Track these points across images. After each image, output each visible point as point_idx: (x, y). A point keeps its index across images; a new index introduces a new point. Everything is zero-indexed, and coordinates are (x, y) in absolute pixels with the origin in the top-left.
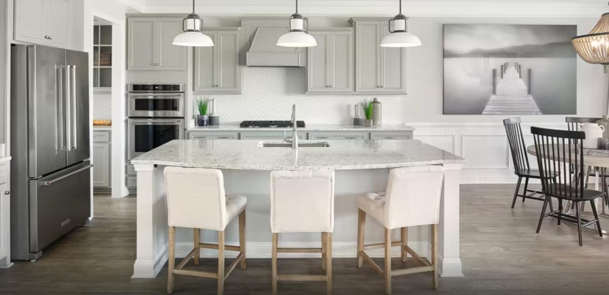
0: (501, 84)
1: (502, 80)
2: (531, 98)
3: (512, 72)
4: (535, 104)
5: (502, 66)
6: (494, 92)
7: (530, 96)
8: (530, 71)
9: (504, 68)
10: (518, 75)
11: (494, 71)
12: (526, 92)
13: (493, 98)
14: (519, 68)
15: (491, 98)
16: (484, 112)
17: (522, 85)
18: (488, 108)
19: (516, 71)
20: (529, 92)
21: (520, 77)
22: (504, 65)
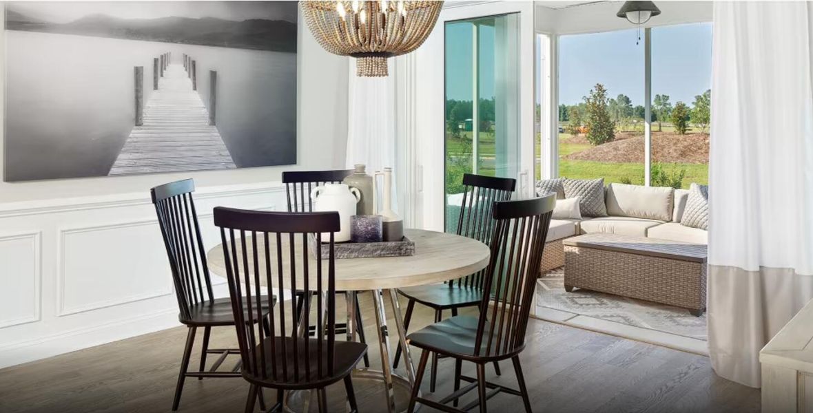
0: (152, 102)
1: (155, 94)
2: (215, 133)
3: (176, 73)
4: (224, 147)
5: (156, 60)
6: (138, 121)
7: (215, 128)
8: (214, 75)
9: (160, 65)
10: (190, 82)
11: (138, 72)
12: (207, 121)
13: (135, 134)
14: (192, 67)
15: (131, 135)
16: (113, 170)
17: (197, 103)
18: (123, 159)
19: (186, 74)
20: (213, 120)
21: (195, 88)
22: (159, 58)
